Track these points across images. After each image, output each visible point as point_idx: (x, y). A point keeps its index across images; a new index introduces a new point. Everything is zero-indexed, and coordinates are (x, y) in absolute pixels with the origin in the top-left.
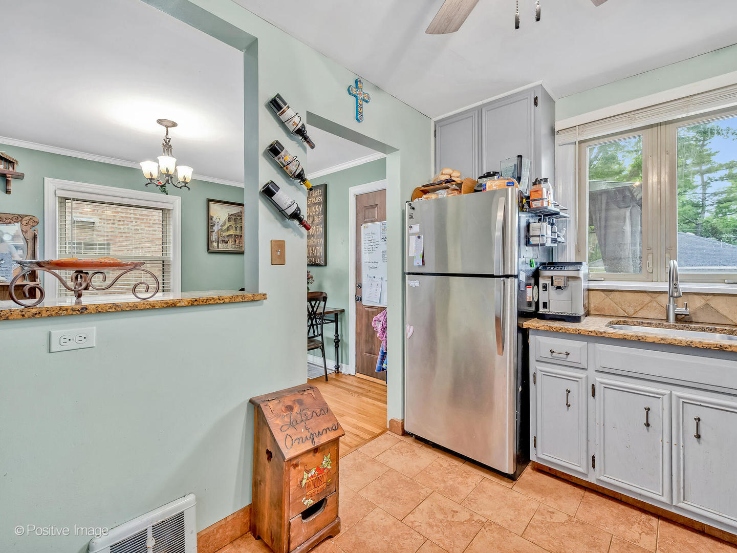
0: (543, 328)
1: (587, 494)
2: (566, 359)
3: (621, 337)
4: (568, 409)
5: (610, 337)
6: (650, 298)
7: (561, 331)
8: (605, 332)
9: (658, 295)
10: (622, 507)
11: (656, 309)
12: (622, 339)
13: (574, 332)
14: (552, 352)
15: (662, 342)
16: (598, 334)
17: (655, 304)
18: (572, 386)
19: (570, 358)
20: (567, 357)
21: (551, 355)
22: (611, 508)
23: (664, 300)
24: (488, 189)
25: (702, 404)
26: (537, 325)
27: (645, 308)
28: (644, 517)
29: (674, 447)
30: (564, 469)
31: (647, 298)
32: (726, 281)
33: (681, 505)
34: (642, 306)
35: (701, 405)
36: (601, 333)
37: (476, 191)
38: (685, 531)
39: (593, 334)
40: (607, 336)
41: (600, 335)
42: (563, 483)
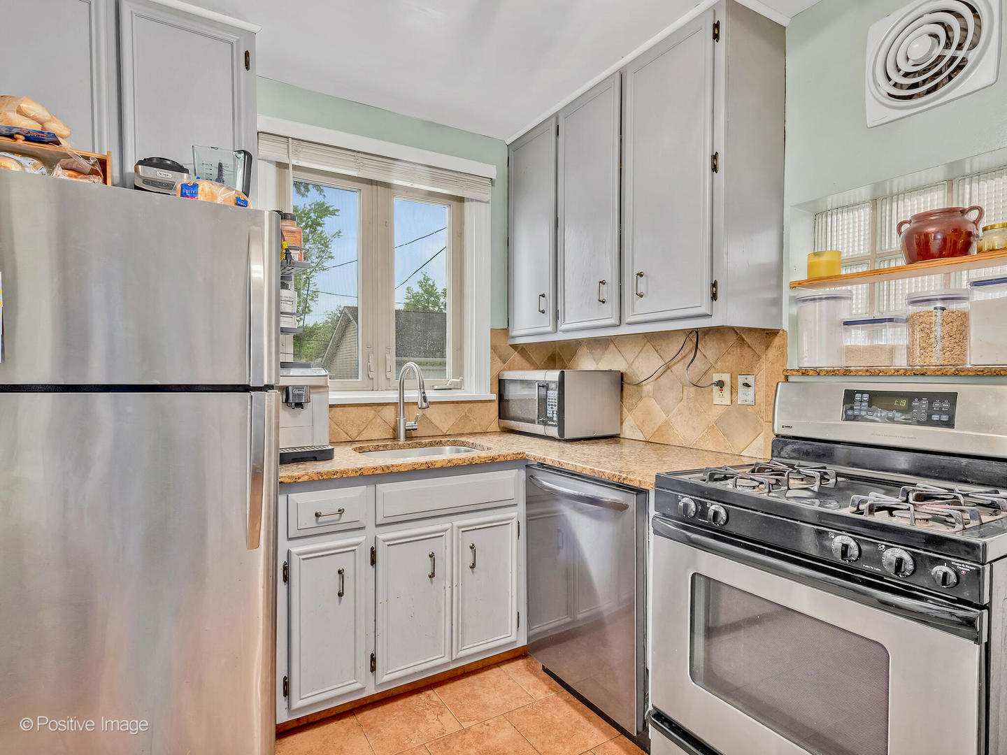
0: (306, 478)
1: (360, 717)
2: (339, 520)
3: (411, 468)
4: (340, 601)
5: (399, 472)
6: (373, 412)
7: (335, 476)
8: (393, 466)
9: (381, 407)
10: (400, 703)
11: (379, 426)
12: (411, 471)
13: (354, 474)
14: (317, 515)
15: (449, 464)
16: (385, 469)
17: (379, 420)
18: (345, 562)
19: (345, 518)
20: (340, 517)
21: (317, 520)
22: (395, 714)
23: (389, 413)
24: (201, 197)
25: (477, 527)
26: (296, 474)
27: (369, 426)
28: (422, 697)
29: (455, 588)
30: (332, 702)
31: (370, 413)
32: (436, 387)
33: (461, 654)
34: (366, 424)
35: (475, 529)
36: (388, 468)
37: (137, 188)
38: (458, 683)
39: (379, 472)
40: (395, 470)
41: (388, 471)
42: (325, 726)
